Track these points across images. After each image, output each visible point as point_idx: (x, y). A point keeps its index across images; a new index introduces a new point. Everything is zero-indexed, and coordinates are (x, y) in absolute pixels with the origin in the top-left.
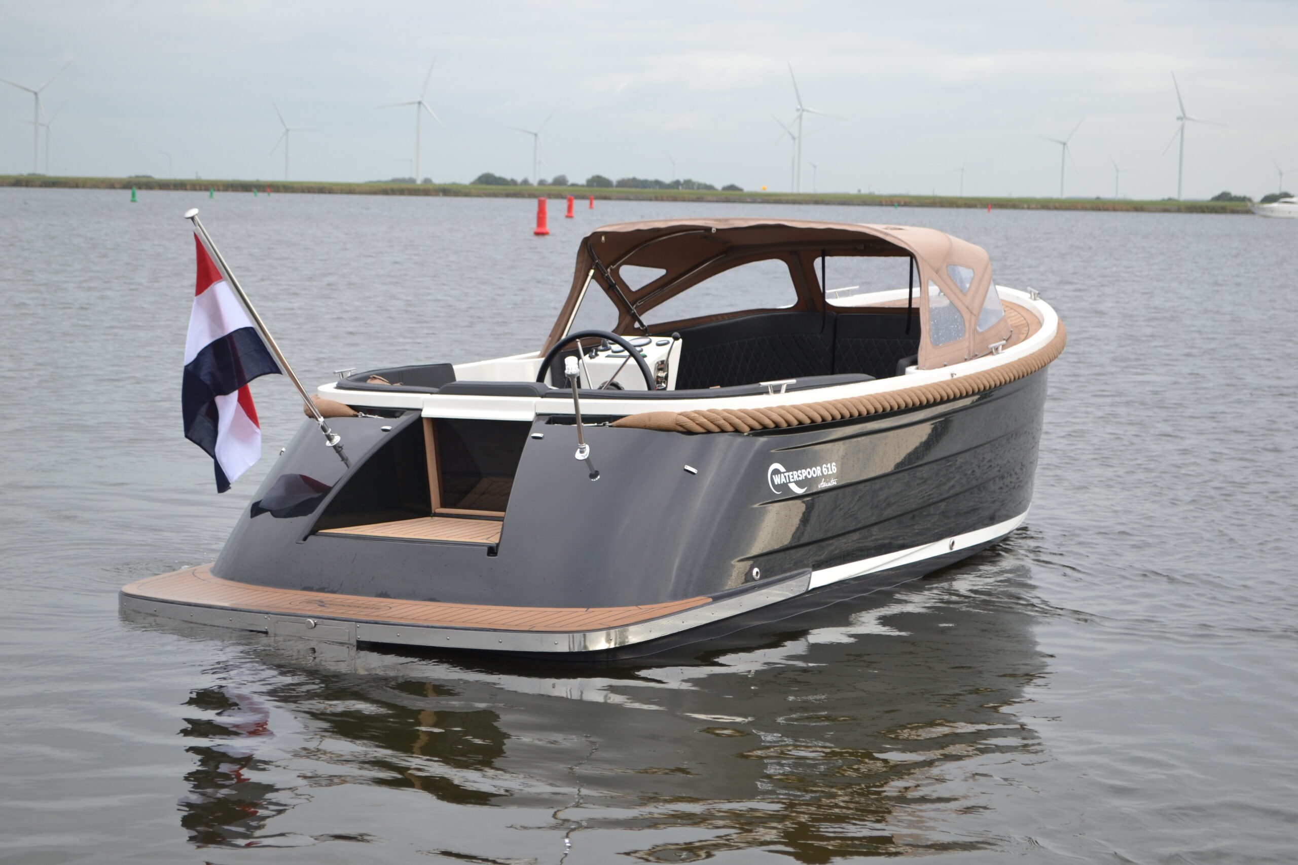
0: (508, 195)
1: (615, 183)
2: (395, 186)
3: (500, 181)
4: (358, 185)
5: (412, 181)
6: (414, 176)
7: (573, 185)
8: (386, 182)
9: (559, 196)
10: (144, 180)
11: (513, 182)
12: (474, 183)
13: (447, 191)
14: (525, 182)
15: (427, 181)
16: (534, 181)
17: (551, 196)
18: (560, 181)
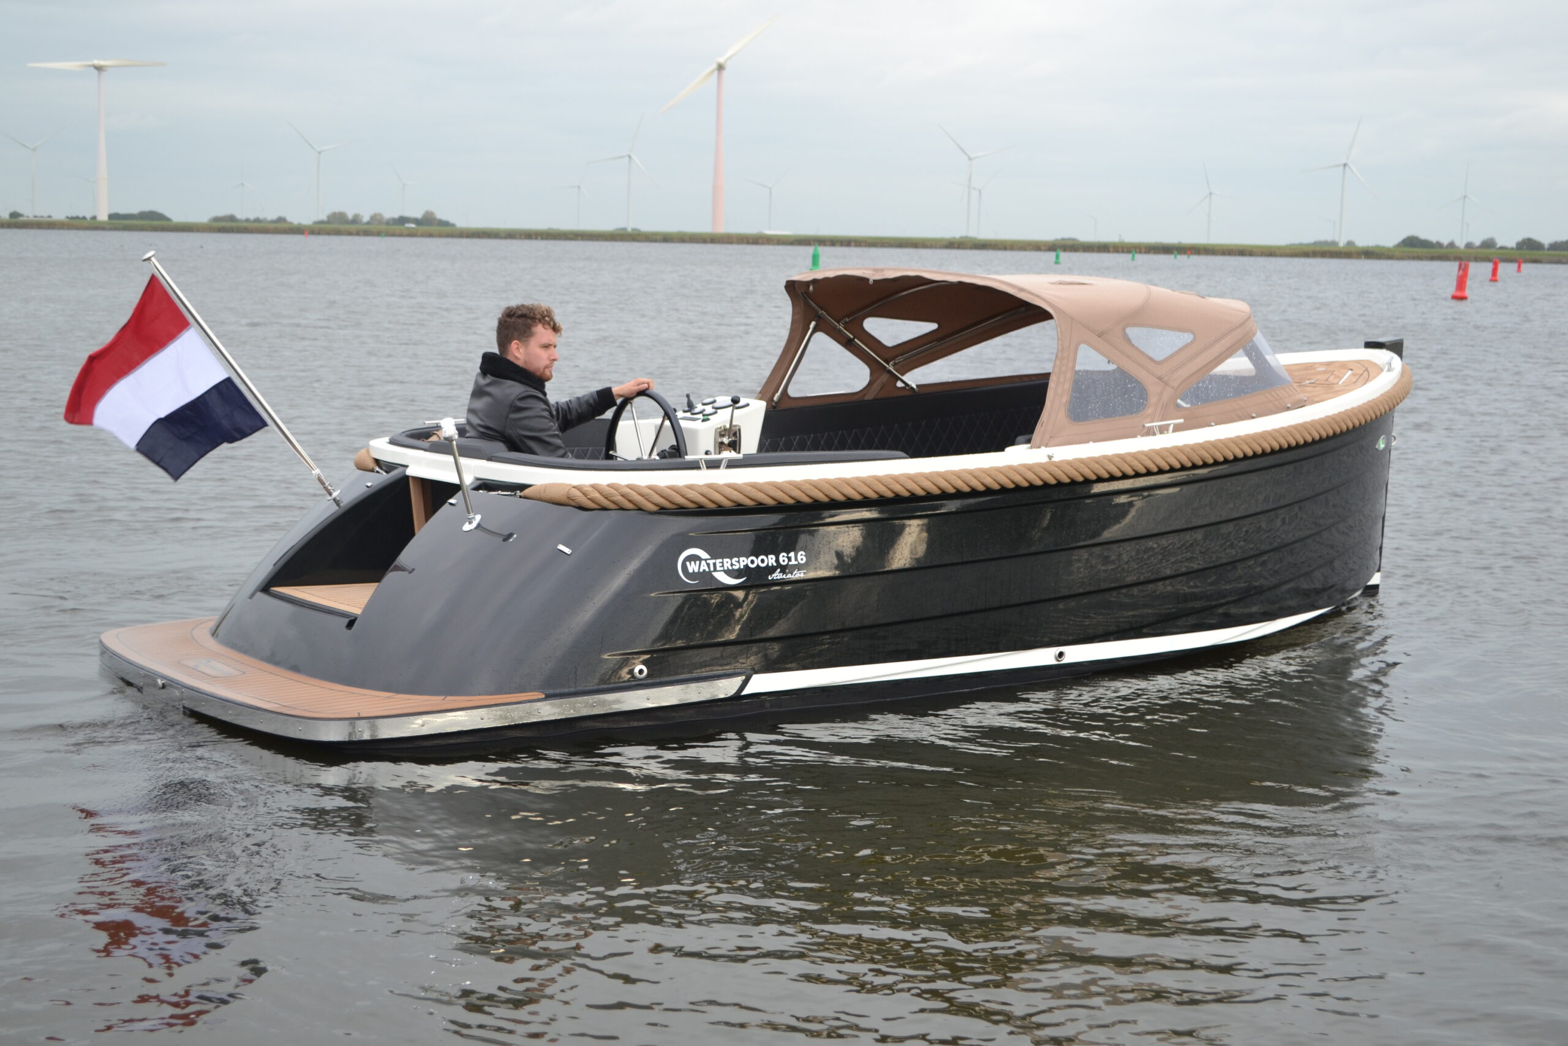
0: (1433, 258)
1: (1546, 246)
2: (1318, 249)
3: (1425, 244)
4: (1279, 248)
5: (1334, 243)
6: (1337, 239)
7: (1502, 248)
8: (1308, 245)
9: (1487, 259)
10: (1069, 243)
11: (1439, 245)
12: (1398, 246)
13: (1369, 254)
14: (1452, 245)
15: (1350, 243)
16: (1461, 244)
17: (1477, 259)
18: (1488, 244)
